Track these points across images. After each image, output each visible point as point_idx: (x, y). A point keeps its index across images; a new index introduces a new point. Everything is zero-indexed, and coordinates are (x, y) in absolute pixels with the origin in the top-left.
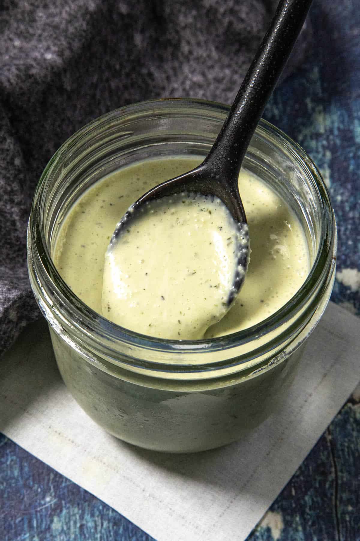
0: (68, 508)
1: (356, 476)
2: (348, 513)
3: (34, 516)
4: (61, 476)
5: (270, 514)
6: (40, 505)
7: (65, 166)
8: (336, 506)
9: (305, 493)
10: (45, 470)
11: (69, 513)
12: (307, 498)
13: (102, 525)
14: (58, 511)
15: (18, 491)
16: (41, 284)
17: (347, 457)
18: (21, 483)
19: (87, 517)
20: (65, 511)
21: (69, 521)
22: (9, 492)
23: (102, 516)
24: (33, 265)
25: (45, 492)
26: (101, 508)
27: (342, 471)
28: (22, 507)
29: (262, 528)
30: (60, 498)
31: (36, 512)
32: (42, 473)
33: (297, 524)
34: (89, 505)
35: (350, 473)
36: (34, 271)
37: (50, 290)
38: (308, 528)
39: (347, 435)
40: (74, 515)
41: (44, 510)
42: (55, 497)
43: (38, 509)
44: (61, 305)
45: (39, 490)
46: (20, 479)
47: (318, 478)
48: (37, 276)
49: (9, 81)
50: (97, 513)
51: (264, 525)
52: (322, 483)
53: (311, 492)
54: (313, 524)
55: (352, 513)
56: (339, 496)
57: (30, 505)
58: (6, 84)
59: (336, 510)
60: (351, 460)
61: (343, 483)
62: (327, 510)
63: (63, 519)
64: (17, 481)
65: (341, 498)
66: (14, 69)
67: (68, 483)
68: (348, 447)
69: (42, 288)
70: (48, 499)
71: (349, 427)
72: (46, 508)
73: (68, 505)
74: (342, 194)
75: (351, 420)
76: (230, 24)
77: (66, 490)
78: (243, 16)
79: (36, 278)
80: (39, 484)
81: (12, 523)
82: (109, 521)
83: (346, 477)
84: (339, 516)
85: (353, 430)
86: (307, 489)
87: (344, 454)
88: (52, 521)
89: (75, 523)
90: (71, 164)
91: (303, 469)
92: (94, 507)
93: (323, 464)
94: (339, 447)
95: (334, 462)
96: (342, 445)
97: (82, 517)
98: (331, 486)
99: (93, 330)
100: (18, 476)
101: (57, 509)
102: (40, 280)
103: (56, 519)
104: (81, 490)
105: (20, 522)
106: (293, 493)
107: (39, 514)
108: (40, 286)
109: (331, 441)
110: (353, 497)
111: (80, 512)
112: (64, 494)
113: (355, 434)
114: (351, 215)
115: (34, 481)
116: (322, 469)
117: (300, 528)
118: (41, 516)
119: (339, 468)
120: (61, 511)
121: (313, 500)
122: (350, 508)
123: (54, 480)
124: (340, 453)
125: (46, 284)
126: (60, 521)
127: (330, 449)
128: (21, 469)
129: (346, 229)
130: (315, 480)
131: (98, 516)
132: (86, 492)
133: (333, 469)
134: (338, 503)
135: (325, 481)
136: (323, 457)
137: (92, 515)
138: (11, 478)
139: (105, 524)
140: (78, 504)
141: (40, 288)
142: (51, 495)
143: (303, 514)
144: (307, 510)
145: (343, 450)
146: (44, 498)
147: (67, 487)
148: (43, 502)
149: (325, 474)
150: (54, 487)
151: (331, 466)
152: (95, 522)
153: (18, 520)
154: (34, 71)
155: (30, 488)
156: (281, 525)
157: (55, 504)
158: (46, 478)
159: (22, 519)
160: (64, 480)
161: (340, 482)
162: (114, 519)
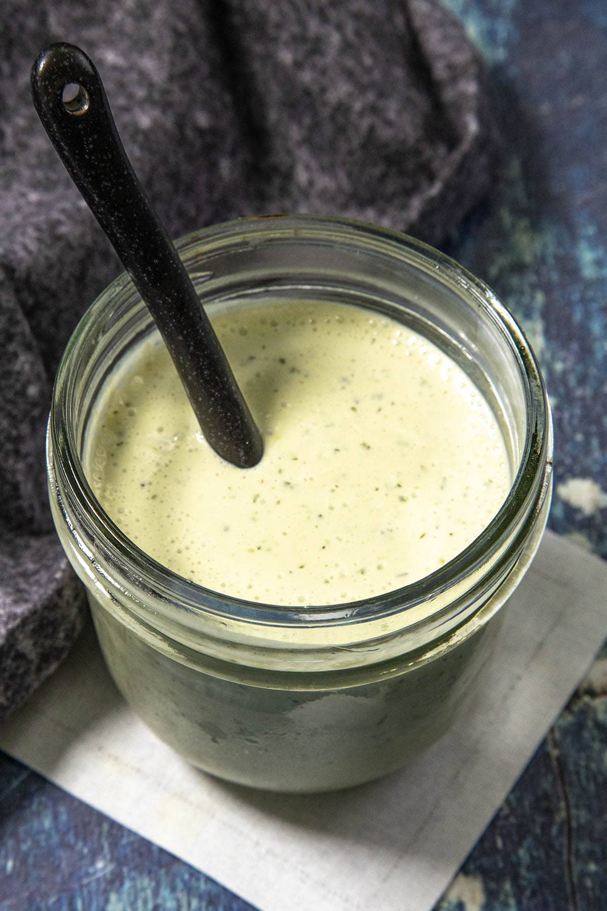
0: (133, 879)
1: (601, 812)
2: (589, 875)
3: (78, 893)
4: (120, 827)
5: (462, 879)
6: (88, 875)
7: (104, 332)
8: (569, 864)
9: (519, 844)
10: (94, 818)
11: (134, 887)
12: (522, 852)
13: (189, 905)
14: (117, 884)
15: (50, 853)
16: (72, 525)
17: (584, 783)
18: (55, 839)
19: (165, 892)
20: (127, 884)
21: (136, 899)
22: (35, 856)
23: (189, 890)
24: (58, 495)
25: (95, 854)
26: (186, 876)
27: (577, 807)
28: (58, 879)
29: (449, 903)
30: (119, 862)
31: (81, 886)
32: (90, 822)
33: (507, 895)
34: (167, 873)
35: (589, 809)
36: (60, 504)
37: (87, 534)
38: (525, 901)
39: (584, 748)
40: (143, 890)
41: (94, 884)
42: (112, 860)
43: (85, 881)
44: (107, 558)
45: (86, 851)
46: (53, 833)
47: (539, 819)
48: (66, 512)
49: (25, 248)
50: (180, 886)
51: (453, 897)
52: (545, 828)
53: (528, 841)
54: (534, 894)
55: (596, 874)
56: (573, 847)
57: (71, 875)
58: (22, 253)
59: (570, 872)
60: (592, 788)
61: (580, 826)
62: (556, 871)
63: (125, 897)
64: (49, 836)
65: (578, 851)
66: (31, 231)
67: (132, 838)
68: (587, 768)
69: (74, 531)
70: (100, 865)
71: (586, 735)
72: (98, 880)
73: (133, 874)
74: (564, 360)
75: (590, 724)
76: (372, 129)
77: (128, 850)
78: (392, 115)
79: (64, 516)
80: (85, 840)
81: (42, 905)
82: (200, 898)
83: (583, 815)
84: (575, 880)
85: (593, 739)
86: (522, 838)
87: (579, 779)
88: (107, 901)
89: (145, 902)
90: (113, 328)
91: (514, 803)
92: (175, 876)
93: (547, 796)
94: (571, 767)
95: (565, 792)
96: (576, 764)
97: (156, 893)
98: (560, 831)
99: (161, 597)
100: (50, 829)
101: (115, 881)
102: (70, 518)
103: (113, 897)
104: (154, 849)
105: (55, 903)
106: (500, 843)
107: (85, 891)
108: (72, 528)
109: (559, 759)
110: (597, 849)
111: (153, 884)
112: (125, 856)
113: (596, 746)
114: (579, 392)
115: (76, 836)
116: (544, 804)
117: (512, 902)
118: (89, 893)
119: (572, 801)
120: (122, 884)
121: (531, 856)
122: (592, 867)
123: (110, 834)
124: (574, 778)
125: (81, 525)
126: (119, 900)
127: (556, 771)
128: (56, 817)
129: (572, 416)
130: (534, 821)
131: (182, 891)
132: (162, 851)
133: (562, 804)
134: (573, 859)
135: (550, 823)
136: (546, 784)
137: (173, 889)
138: (39, 832)
139: (195, 903)
140: (150, 873)
141: (71, 532)
142: (104, 858)
143: (515, 878)
144: (523, 872)
145: (577, 773)
146: (93, 863)
147: (131, 844)
148: (91, 870)
149: (549, 812)
150: (110, 845)
151: (559, 799)
152: (178, 901)
153: (52, 900)
154: (63, 230)
155: (71, 847)
156: (480, 898)
157: (112, 873)
158: (97, 830)
159: (59, 900)
160: (125, 834)
161: (574, 824)
162: (209, 894)
